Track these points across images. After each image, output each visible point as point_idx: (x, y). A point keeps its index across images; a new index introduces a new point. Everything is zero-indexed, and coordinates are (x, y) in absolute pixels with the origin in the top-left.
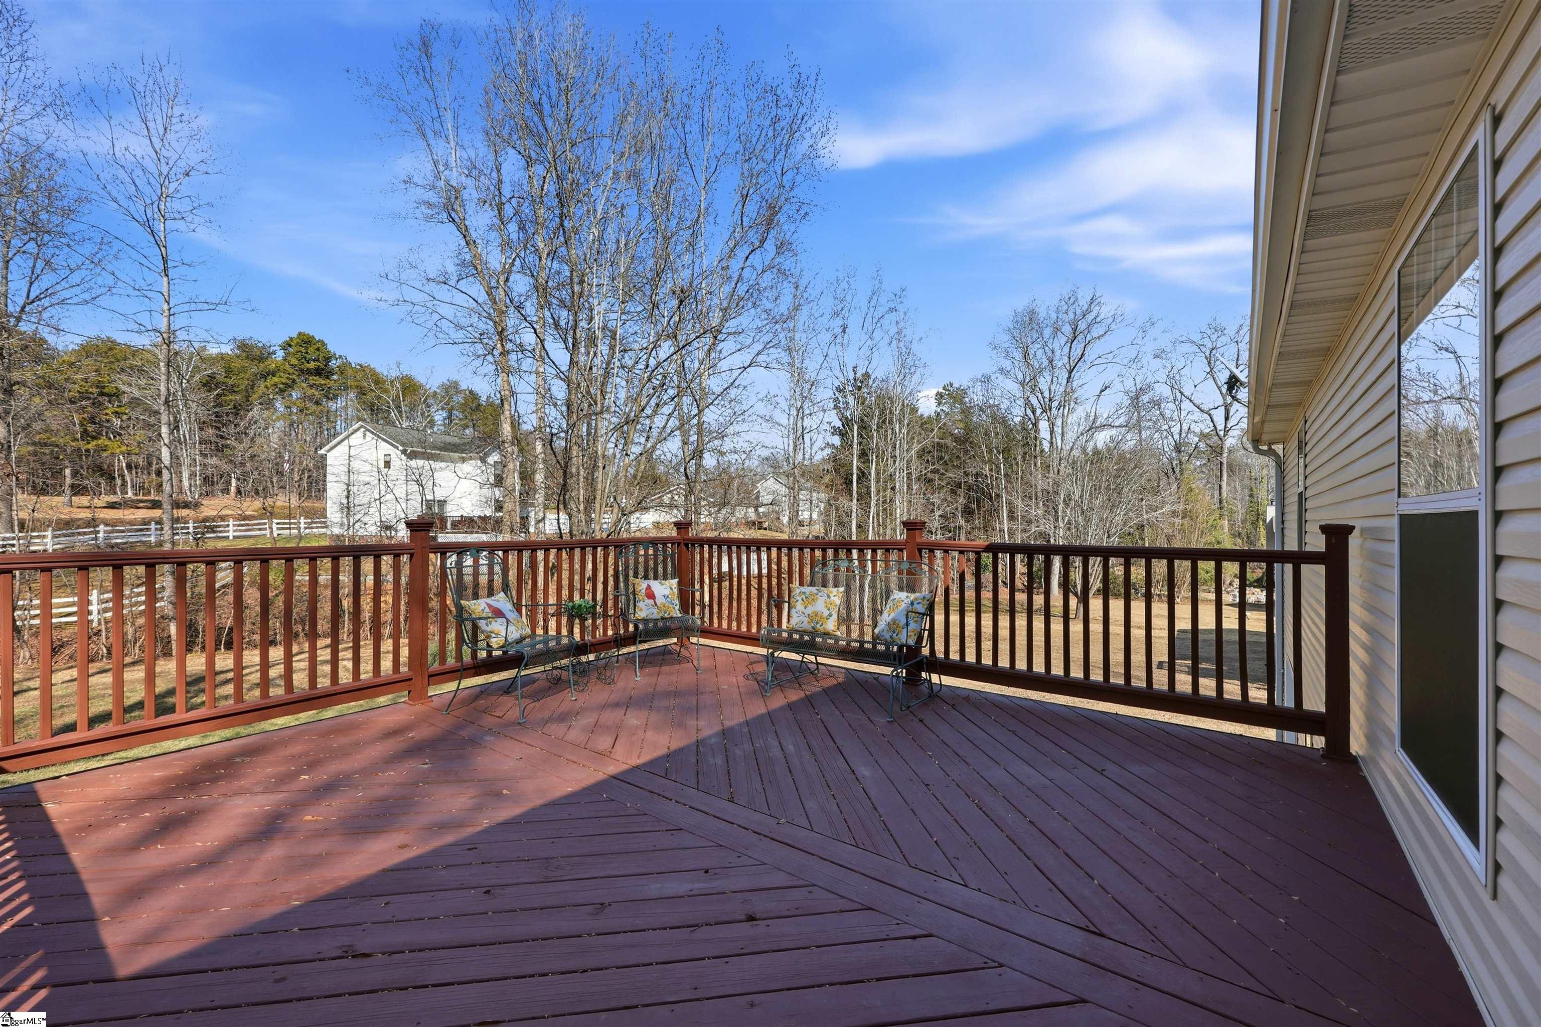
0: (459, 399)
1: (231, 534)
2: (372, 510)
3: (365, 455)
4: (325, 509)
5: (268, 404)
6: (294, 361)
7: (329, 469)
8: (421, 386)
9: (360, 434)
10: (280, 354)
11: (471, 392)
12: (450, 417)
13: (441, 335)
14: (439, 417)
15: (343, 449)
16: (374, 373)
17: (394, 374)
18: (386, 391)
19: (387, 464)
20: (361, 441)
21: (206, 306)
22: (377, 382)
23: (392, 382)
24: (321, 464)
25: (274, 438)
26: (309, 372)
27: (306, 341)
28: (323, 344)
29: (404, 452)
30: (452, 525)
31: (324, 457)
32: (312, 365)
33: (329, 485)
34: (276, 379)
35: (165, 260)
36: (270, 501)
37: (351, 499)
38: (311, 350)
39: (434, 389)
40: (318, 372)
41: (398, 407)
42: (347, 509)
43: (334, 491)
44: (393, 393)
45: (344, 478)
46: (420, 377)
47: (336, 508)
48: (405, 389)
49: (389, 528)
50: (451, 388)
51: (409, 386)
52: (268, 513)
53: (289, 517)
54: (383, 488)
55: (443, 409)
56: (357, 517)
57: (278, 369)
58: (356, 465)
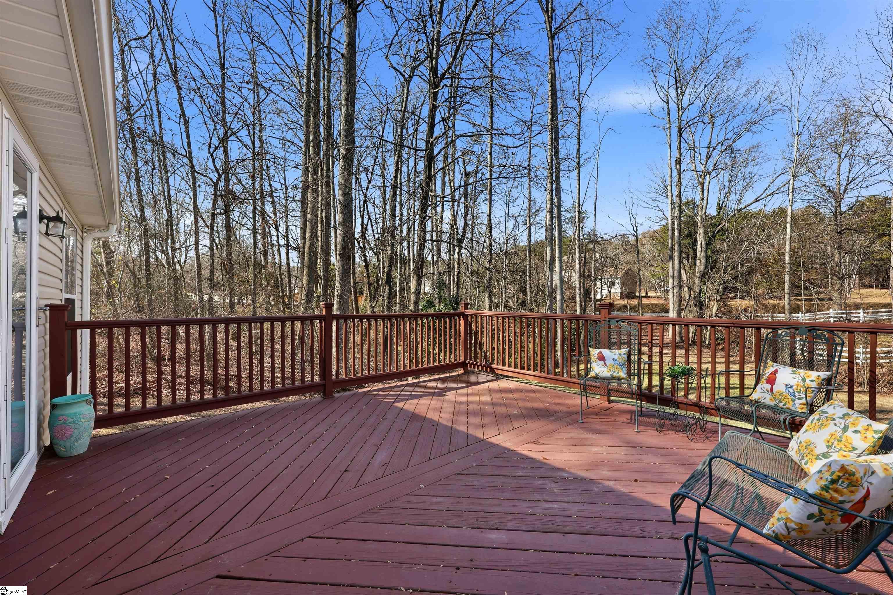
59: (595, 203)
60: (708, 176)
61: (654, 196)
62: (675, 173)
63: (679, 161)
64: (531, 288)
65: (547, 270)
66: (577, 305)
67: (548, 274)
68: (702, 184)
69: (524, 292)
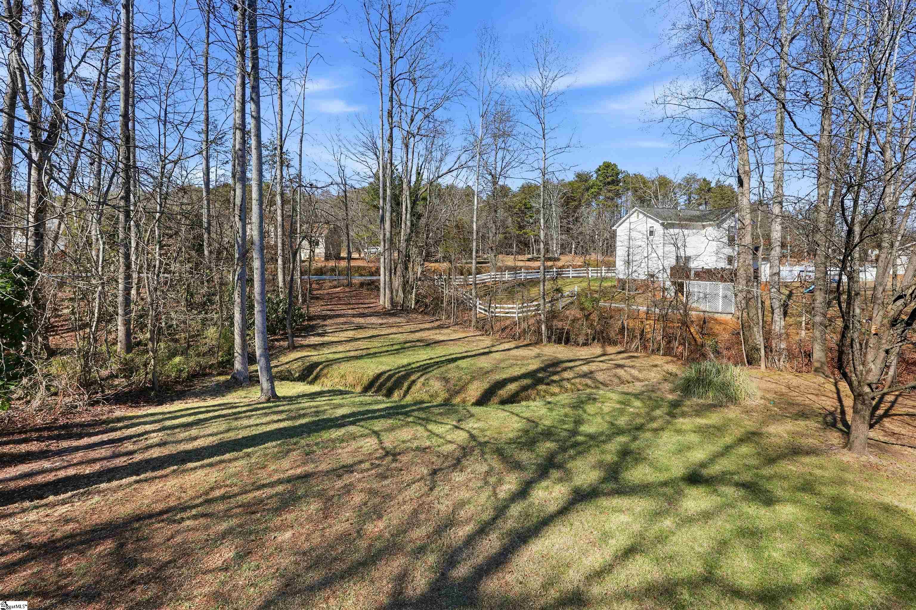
0: (696, 186)
1: (571, 275)
2: (643, 265)
3: (639, 228)
4: (615, 262)
5: (589, 205)
6: (601, 179)
7: (618, 238)
8: (670, 182)
9: (635, 214)
10: (595, 175)
11: (704, 180)
12: (689, 200)
13: (691, 138)
14: (682, 200)
15: (626, 225)
16: (642, 177)
17: (654, 176)
18: (649, 188)
19: (652, 233)
20: (636, 219)
21: (560, 151)
22: (644, 183)
23: (653, 181)
24: (614, 235)
25: (591, 222)
26: (609, 183)
27: (607, 166)
28: (615, 165)
29: (662, 224)
30: (695, 274)
31: (615, 231)
32: (609, 179)
33: (618, 249)
34: (593, 190)
35: (543, 130)
36: (588, 257)
37: (630, 257)
38: (609, 171)
39: (679, 181)
40: (613, 182)
41: (656, 197)
42: (628, 263)
43: (621, 252)
44: (654, 188)
45: (626, 243)
46: (670, 176)
47: (622, 263)
48: (660, 184)
49: (652, 276)
50: (689, 180)
51: (664, 182)
52: (587, 264)
53: (597, 266)
54: (650, 249)
55: (685, 194)
56: (634, 268)
57: (593, 185)
58: (634, 234)
59: (301, 141)
60: (412, 139)
61: (362, 149)
62: (387, 127)
63: (390, 114)
64: (210, 245)
65: (237, 219)
66: (279, 270)
67: (239, 225)
68: (407, 146)
69: (200, 250)
